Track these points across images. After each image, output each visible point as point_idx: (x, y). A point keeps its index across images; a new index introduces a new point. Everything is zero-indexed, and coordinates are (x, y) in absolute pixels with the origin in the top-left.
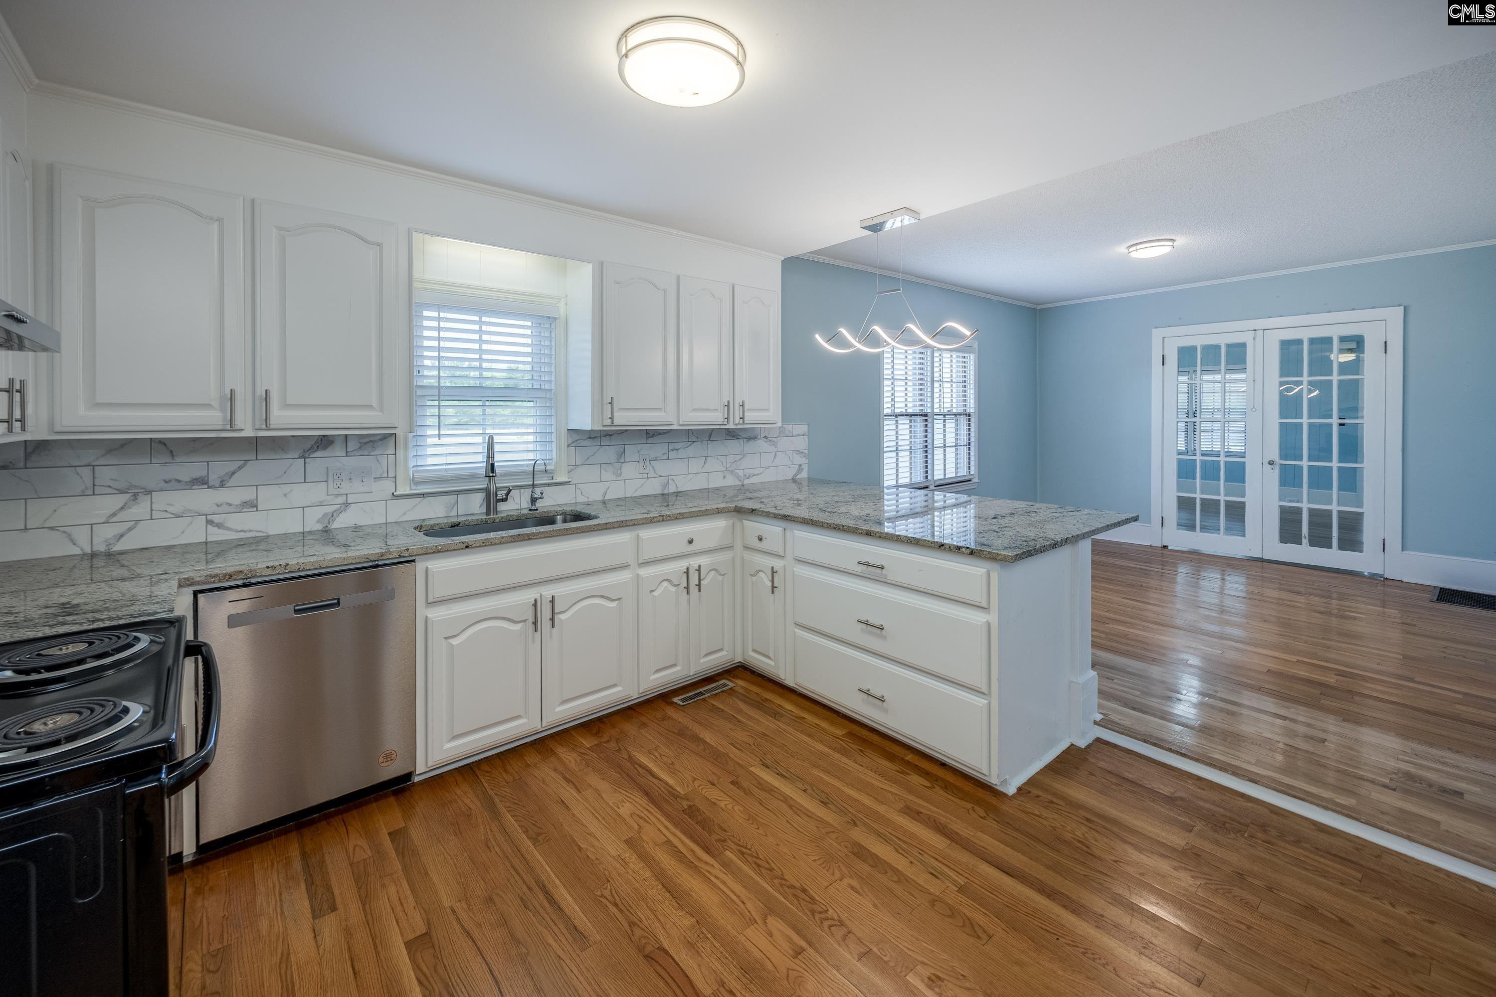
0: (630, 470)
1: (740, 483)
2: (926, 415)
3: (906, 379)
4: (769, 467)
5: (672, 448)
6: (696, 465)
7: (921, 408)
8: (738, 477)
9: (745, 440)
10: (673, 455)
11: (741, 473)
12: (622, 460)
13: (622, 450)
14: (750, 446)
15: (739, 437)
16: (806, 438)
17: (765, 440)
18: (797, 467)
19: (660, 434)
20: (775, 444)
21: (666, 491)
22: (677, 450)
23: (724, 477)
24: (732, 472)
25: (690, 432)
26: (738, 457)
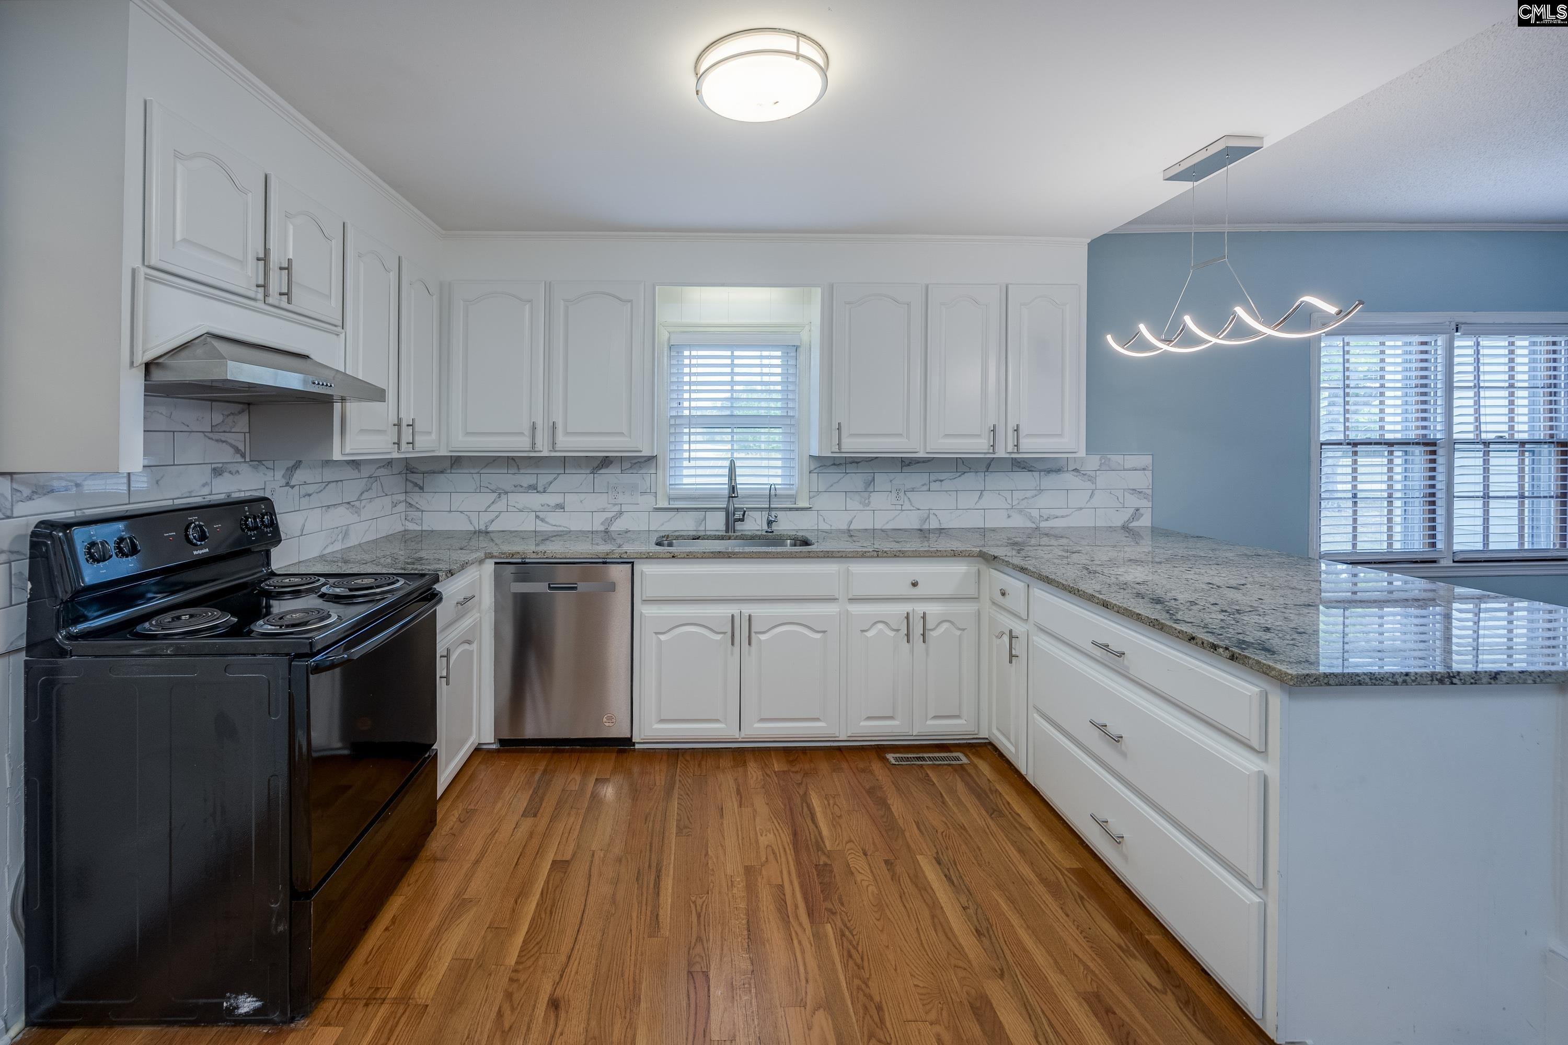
0: (879, 500)
1: (1034, 526)
2: (1434, 444)
3: (1382, 386)
4: (1081, 509)
5: (935, 478)
6: (968, 500)
7: (1424, 432)
8: (1031, 518)
9: (1042, 473)
10: (934, 486)
11: (1035, 513)
12: (871, 489)
13: (870, 478)
14: (1049, 481)
15: (1033, 469)
16: (1149, 474)
17: (1075, 474)
18: (1131, 511)
19: (918, 463)
20: (1092, 479)
21: (926, 526)
22: (941, 481)
23: (1009, 517)
24: (1021, 511)
25: (960, 462)
26: (1029, 494)
